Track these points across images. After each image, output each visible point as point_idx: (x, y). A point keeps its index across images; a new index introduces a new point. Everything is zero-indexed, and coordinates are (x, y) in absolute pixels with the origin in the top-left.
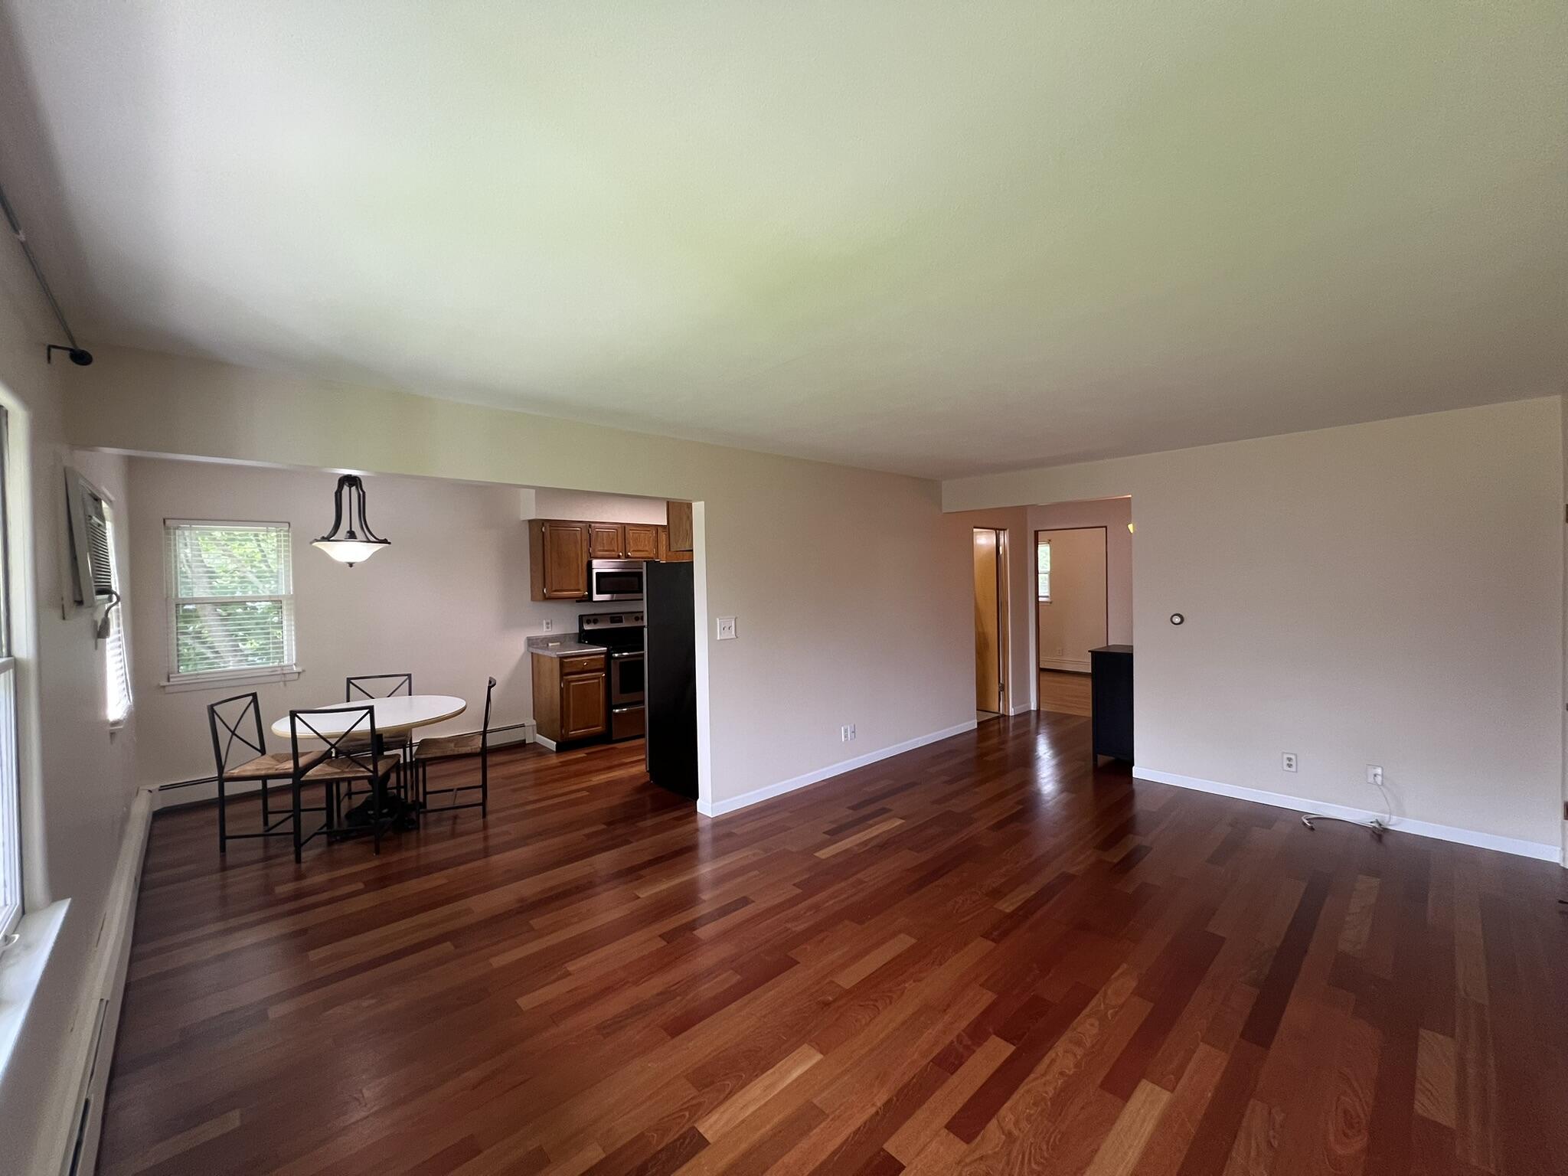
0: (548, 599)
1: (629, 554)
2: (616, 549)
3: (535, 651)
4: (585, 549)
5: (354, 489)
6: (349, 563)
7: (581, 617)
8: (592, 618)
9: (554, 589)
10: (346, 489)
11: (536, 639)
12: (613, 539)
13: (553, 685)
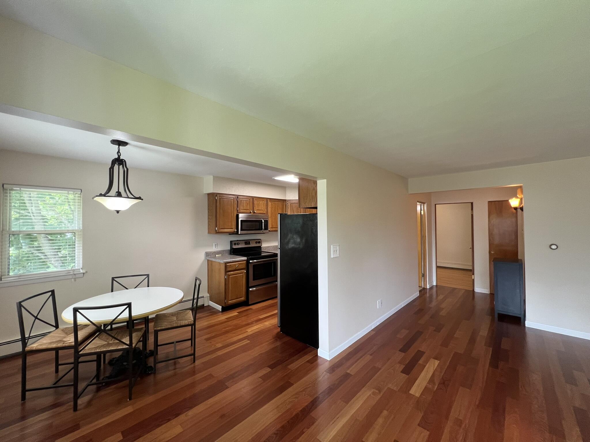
0: (218, 233)
1: (255, 211)
2: (249, 209)
3: (210, 259)
4: (235, 208)
5: (121, 166)
6: (116, 211)
7: (231, 242)
8: (236, 242)
9: (221, 228)
10: (116, 167)
11: (210, 253)
12: (248, 204)
13: (220, 277)
